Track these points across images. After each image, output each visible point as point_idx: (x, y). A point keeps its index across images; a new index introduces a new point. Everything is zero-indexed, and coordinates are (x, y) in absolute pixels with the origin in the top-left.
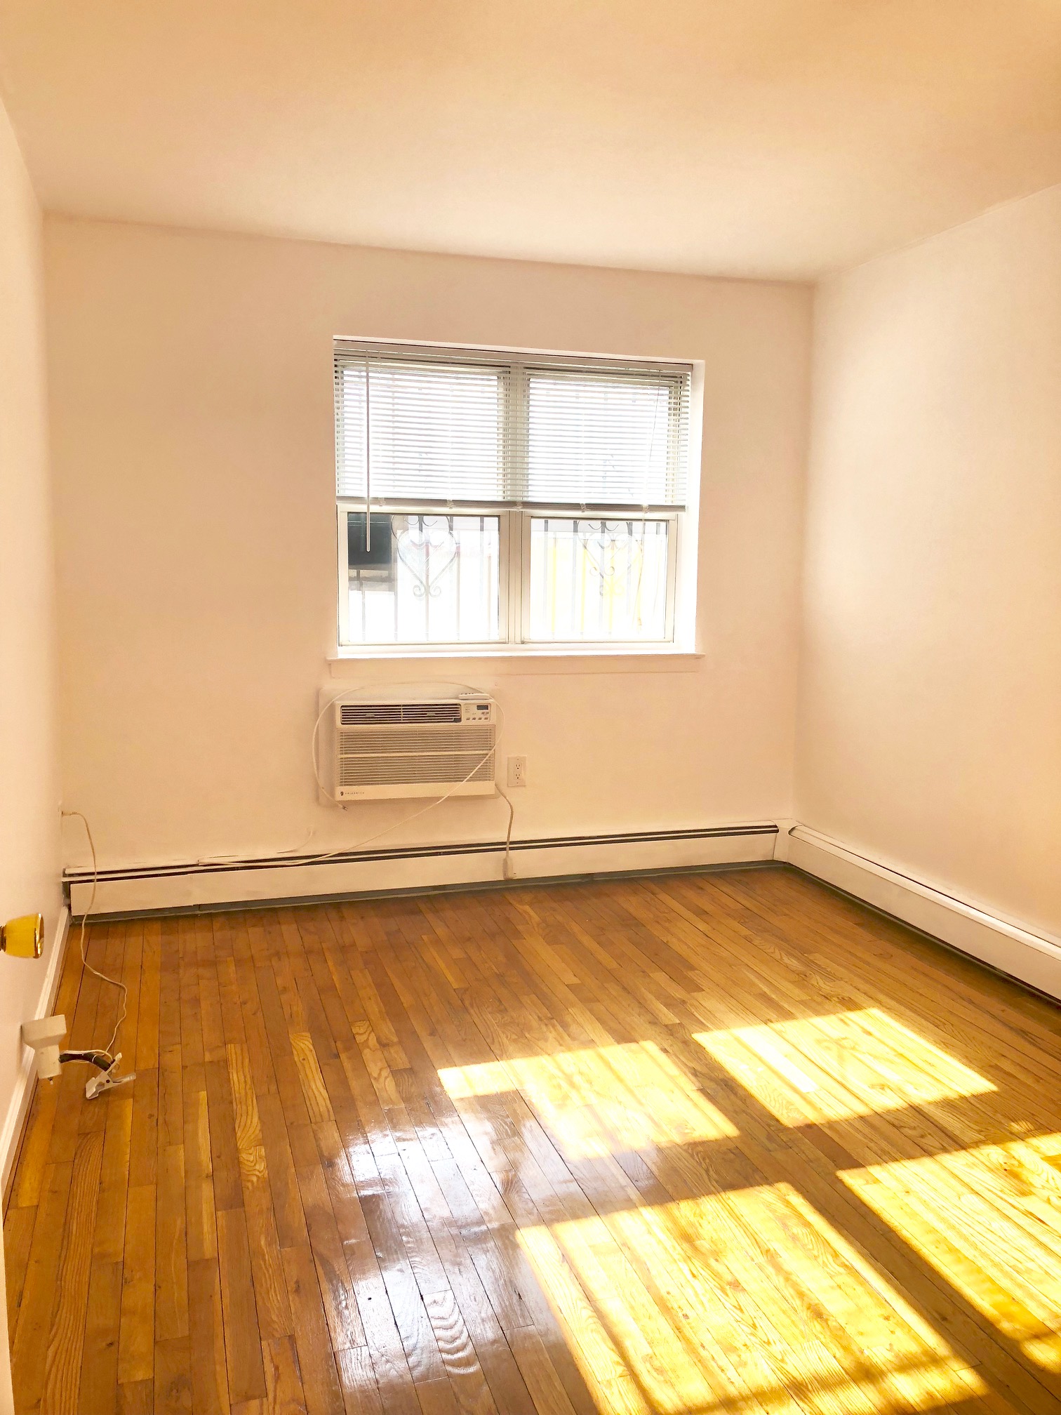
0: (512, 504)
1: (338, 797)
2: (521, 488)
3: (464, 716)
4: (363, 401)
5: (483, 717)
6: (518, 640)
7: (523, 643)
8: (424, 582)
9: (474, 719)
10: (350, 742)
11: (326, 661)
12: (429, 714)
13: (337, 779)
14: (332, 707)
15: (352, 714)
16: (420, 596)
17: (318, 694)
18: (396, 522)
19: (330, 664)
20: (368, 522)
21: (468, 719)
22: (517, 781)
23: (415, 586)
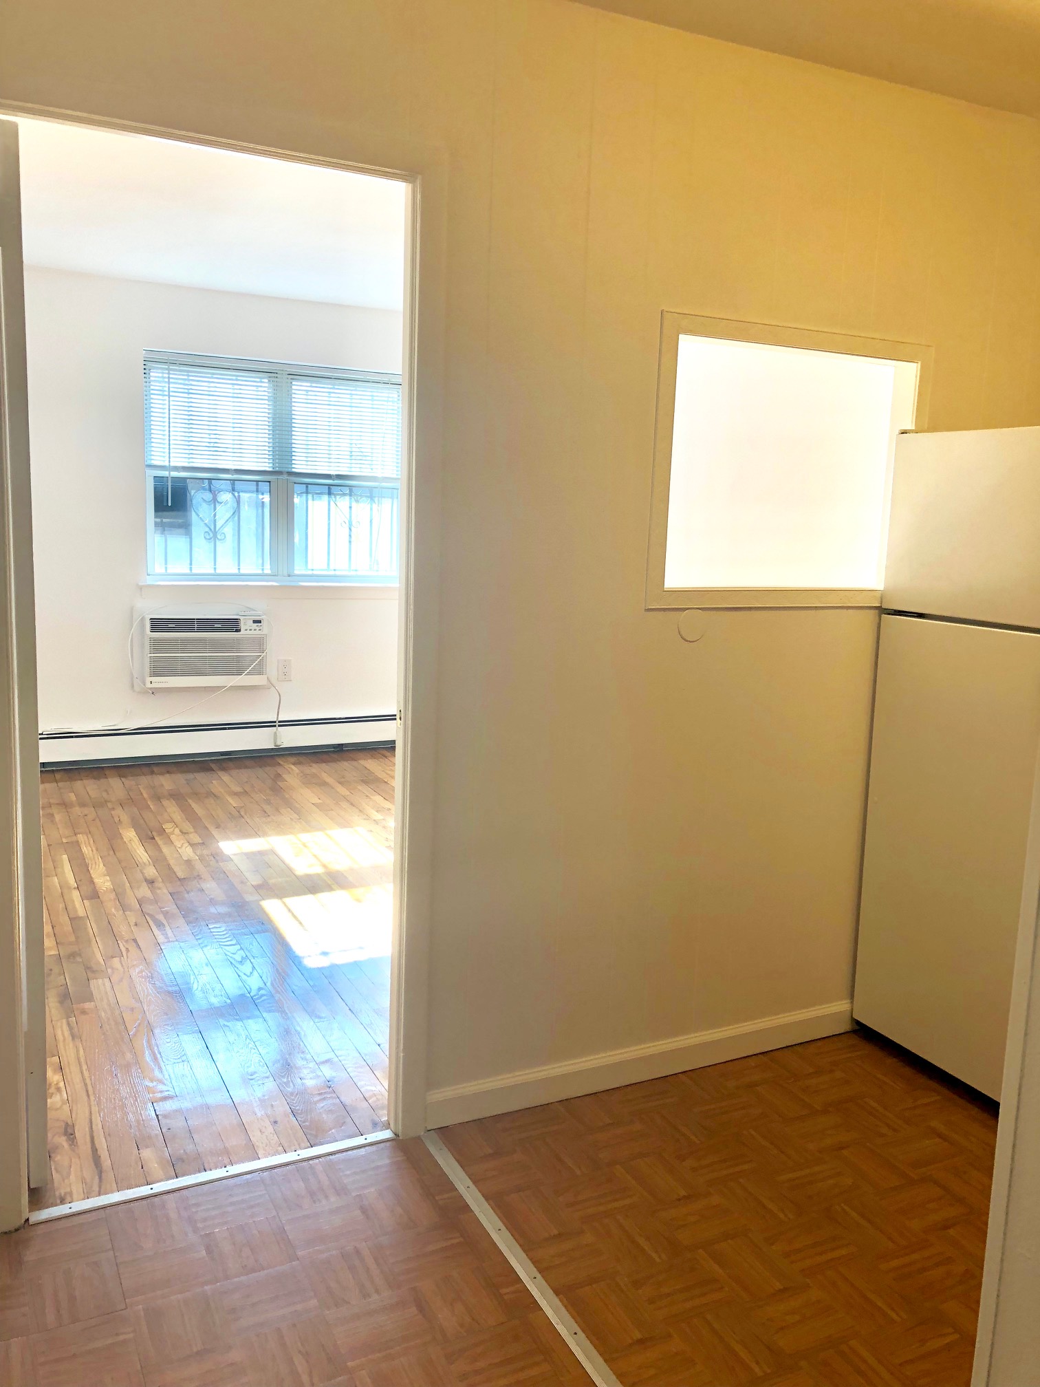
0: (280, 473)
1: (149, 685)
2: (286, 462)
3: (243, 627)
4: (166, 395)
5: (258, 628)
6: (285, 573)
7: (289, 576)
8: (212, 528)
9: (251, 630)
10: (156, 646)
11: (137, 585)
12: (216, 626)
13: (147, 670)
14: (143, 619)
15: (158, 624)
16: (211, 539)
17: (132, 609)
18: (190, 485)
19: (141, 589)
20: (170, 484)
21: (246, 630)
22: (285, 675)
23: (206, 532)
